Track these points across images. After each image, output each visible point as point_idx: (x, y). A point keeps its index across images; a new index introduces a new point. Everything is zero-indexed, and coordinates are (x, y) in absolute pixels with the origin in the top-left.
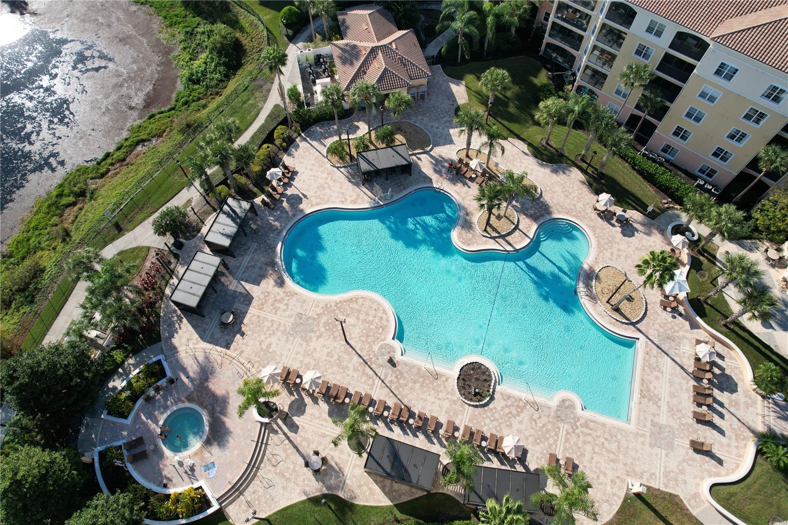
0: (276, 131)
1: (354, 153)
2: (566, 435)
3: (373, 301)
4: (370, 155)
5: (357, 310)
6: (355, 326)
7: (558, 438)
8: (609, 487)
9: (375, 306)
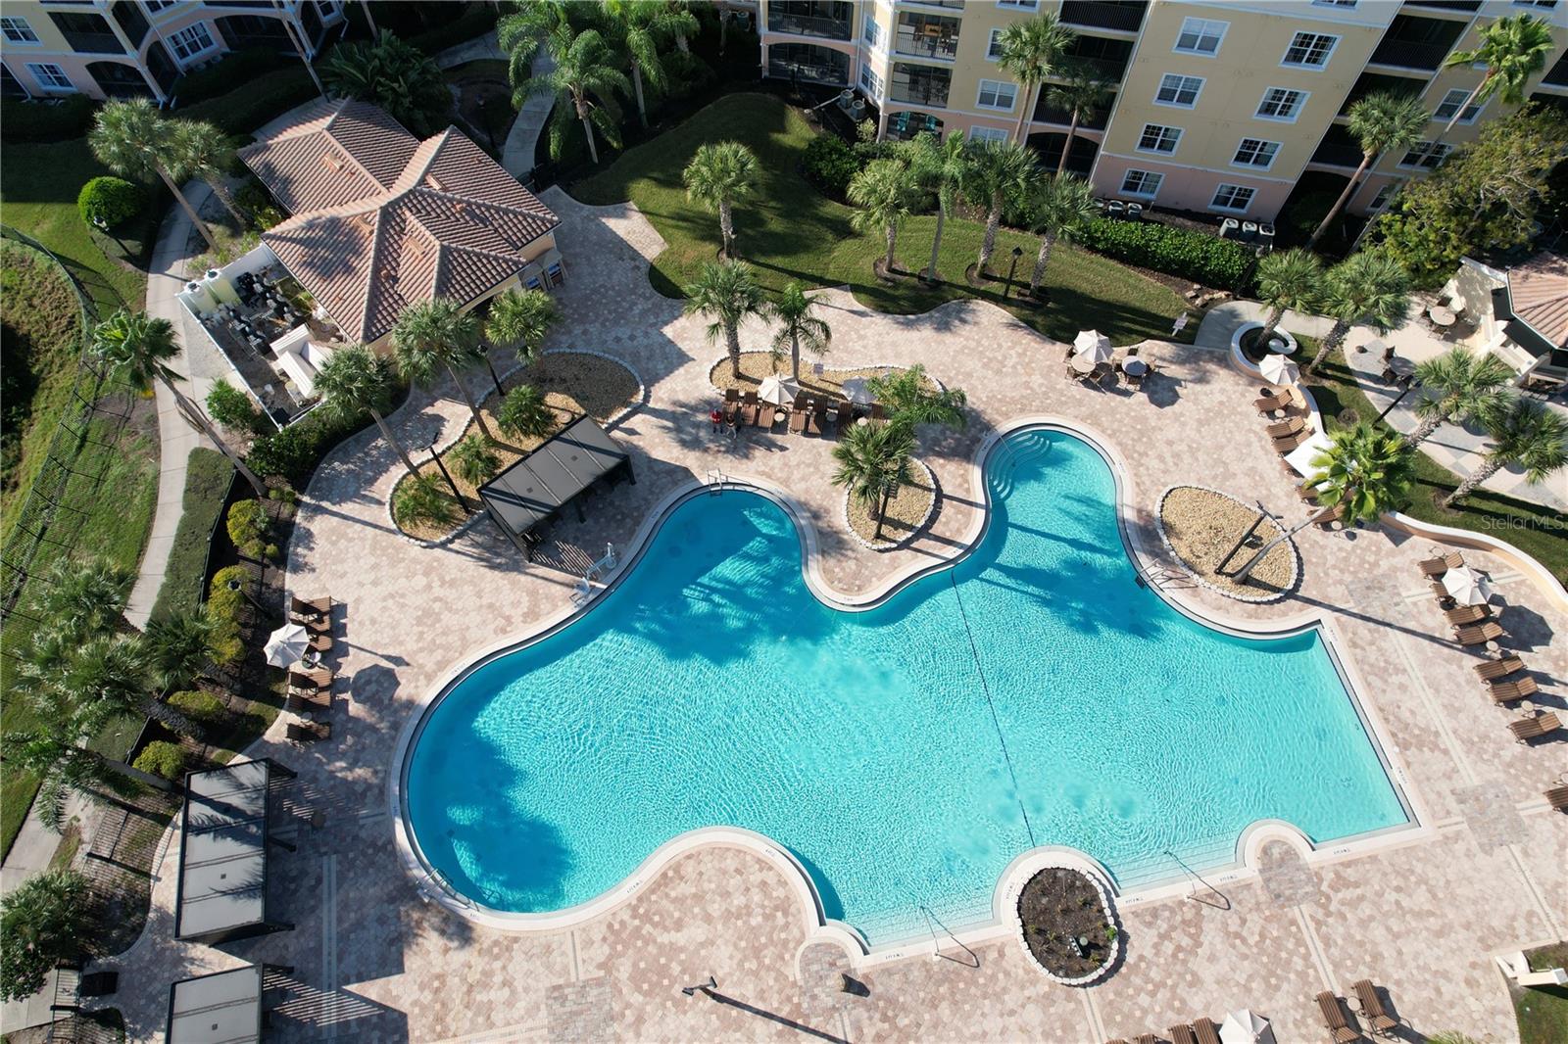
0: (229, 524)
1: (469, 490)
2: (1318, 931)
3: (719, 852)
4: (516, 483)
5: (695, 896)
6: (713, 943)
7: (1307, 948)
8: (1472, 999)
9: (731, 864)
